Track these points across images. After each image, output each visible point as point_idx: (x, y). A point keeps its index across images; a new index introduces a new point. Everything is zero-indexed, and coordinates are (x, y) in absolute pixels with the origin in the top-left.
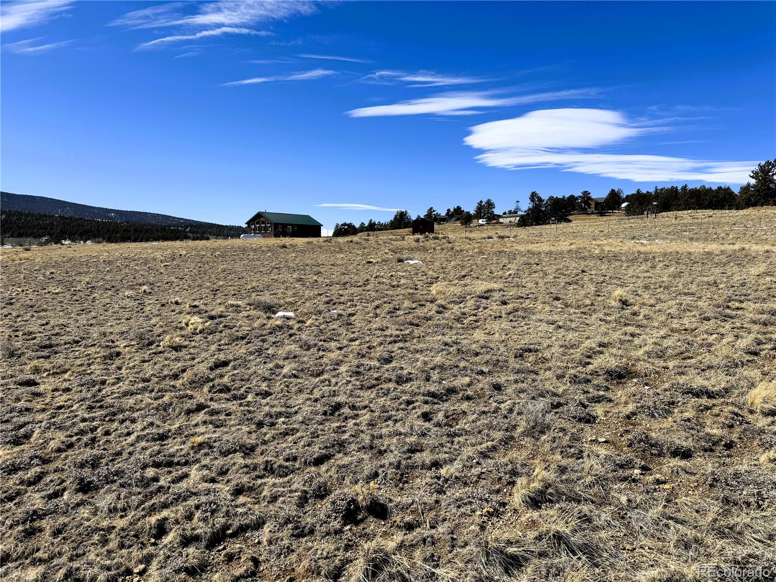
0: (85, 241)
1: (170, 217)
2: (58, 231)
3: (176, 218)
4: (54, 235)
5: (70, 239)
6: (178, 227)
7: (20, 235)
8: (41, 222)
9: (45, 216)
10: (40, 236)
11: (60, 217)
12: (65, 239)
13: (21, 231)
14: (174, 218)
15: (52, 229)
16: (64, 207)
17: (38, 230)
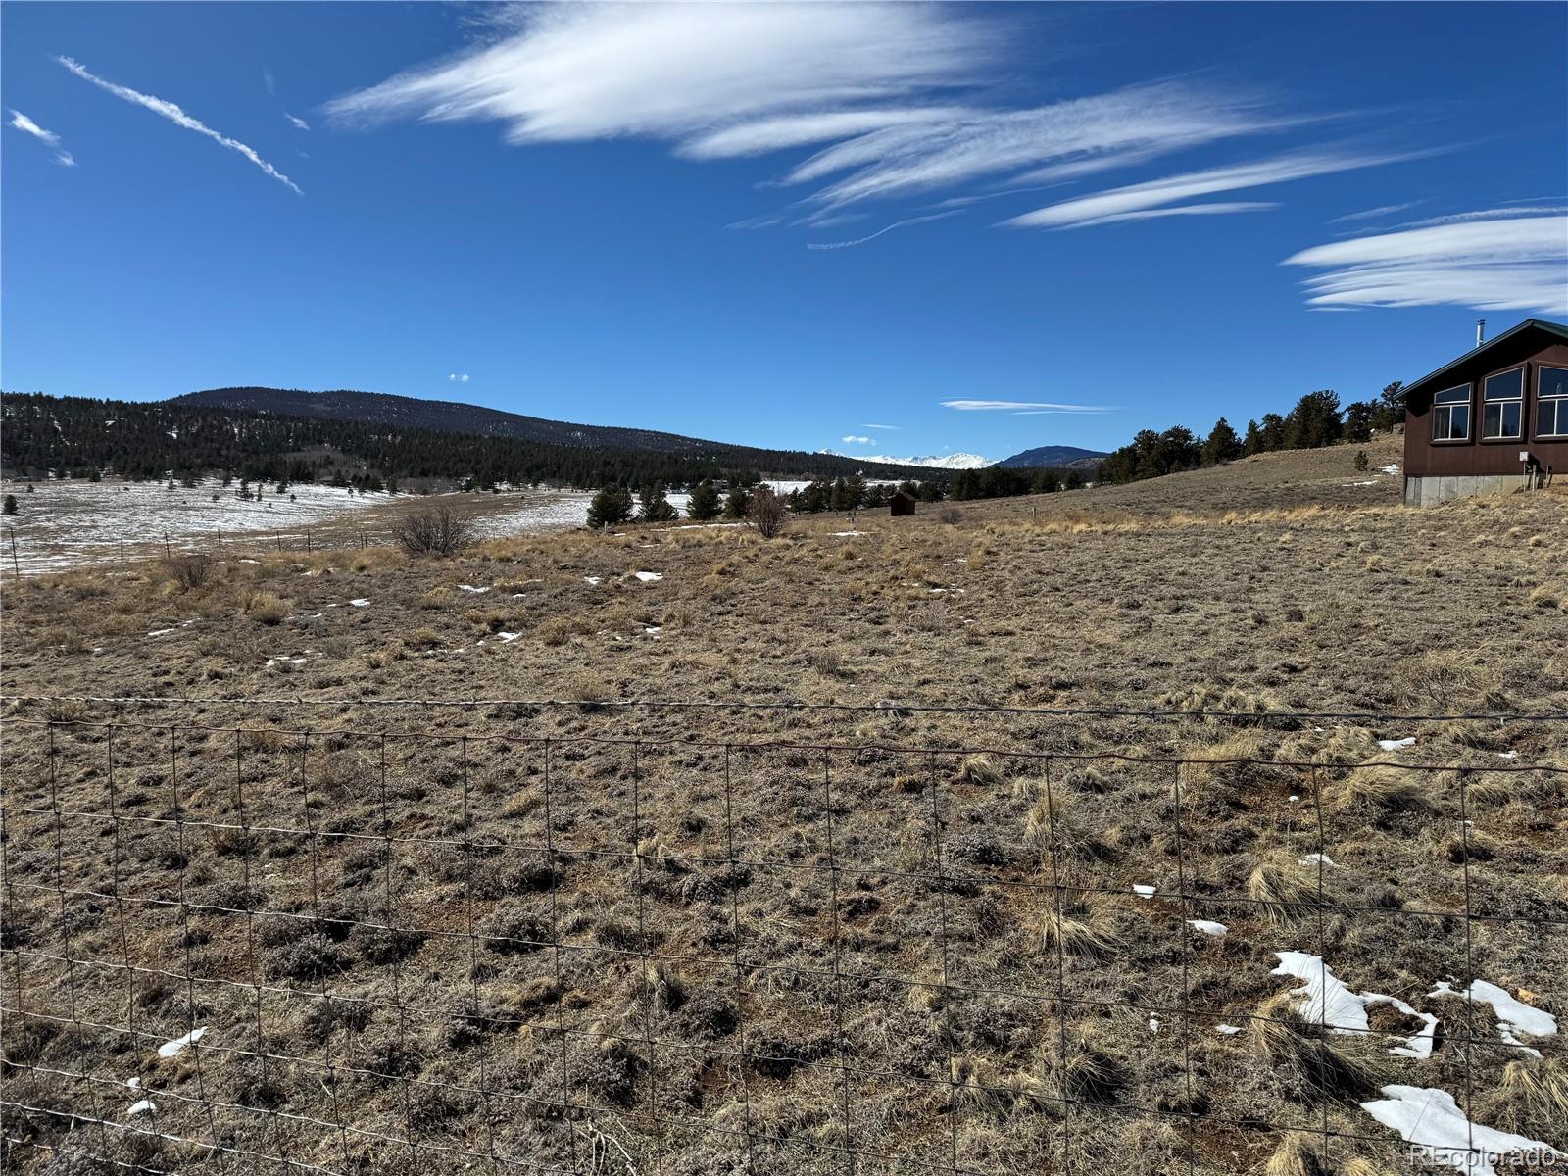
0: (535, 485)
1: (678, 437)
2: (490, 465)
3: (688, 439)
4: (482, 474)
5: (509, 481)
6: (695, 455)
7: (424, 474)
8: (460, 449)
9: (467, 437)
10: (458, 475)
11: (493, 438)
12: (501, 480)
13: (427, 465)
14: (684, 439)
15: (478, 462)
16: (499, 422)
17: (455, 463)
